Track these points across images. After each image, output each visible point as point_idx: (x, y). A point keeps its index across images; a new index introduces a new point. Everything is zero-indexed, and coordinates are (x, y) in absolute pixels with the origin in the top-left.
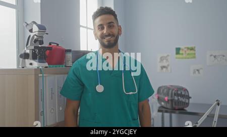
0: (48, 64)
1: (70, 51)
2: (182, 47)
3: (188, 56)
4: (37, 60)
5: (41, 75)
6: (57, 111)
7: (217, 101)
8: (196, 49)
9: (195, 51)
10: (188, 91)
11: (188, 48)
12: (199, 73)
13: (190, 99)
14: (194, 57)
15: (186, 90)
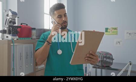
0: (19, 37)
1: (34, 29)
2: (109, 27)
3: (113, 33)
4: (11, 35)
5: (13, 44)
6: (24, 67)
7: (130, 62)
8: (118, 29)
9: (117, 30)
10: (112, 56)
11: (113, 28)
12: (120, 44)
13: (113, 60)
14: (117, 34)
15: (111, 54)
